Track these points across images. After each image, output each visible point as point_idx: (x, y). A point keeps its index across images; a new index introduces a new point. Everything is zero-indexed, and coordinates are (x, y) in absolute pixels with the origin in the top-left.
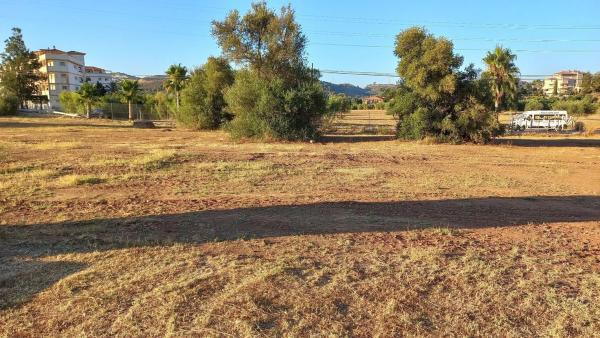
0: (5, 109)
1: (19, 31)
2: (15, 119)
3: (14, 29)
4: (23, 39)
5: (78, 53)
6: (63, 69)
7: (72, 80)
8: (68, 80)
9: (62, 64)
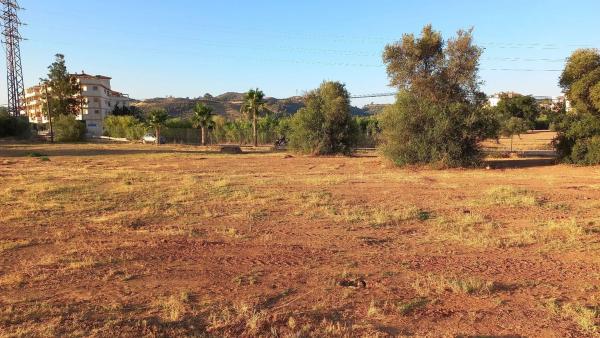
0: (74, 135)
1: (62, 56)
2: (81, 146)
3: (57, 55)
4: (65, 65)
5: (104, 78)
6: (96, 93)
7: (104, 105)
8: (100, 105)
9: (95, 88)
